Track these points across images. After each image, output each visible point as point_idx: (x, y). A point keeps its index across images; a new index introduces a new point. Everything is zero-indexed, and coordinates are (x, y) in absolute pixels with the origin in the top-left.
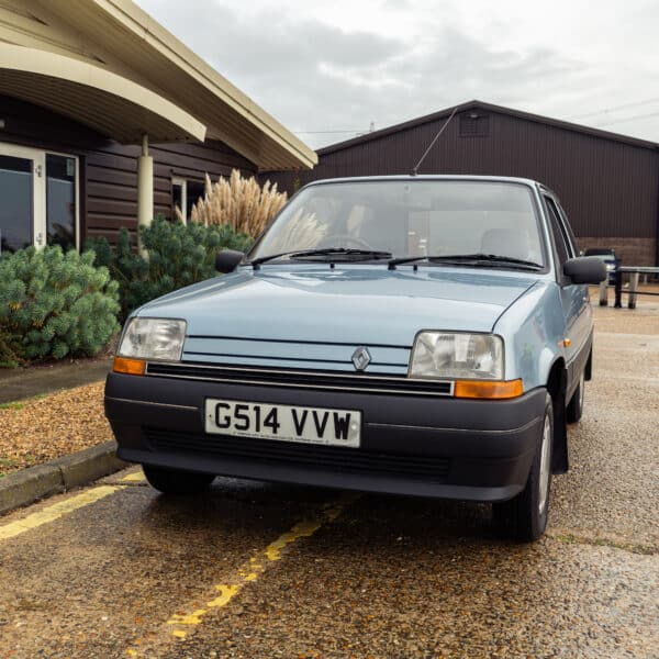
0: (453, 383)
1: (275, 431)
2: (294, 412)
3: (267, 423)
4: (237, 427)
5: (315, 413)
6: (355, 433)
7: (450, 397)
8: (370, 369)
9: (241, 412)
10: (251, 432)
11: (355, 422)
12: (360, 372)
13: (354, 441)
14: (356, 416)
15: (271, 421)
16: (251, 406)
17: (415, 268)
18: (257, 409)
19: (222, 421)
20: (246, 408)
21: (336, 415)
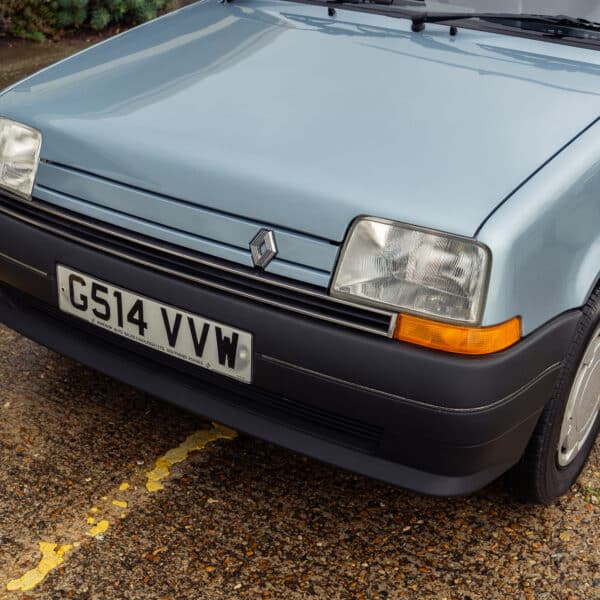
0: (394, 317)
1: (142, 333)
2: (164, 311)
3: (130, 318)
4: (96, 313)
5: (191, 321)
6: (244, 363)
8: (274, 267)
9: (100, 294)
10: (112, 324)
11: (245, 348)
12: (258, 269)
13: (244, 374)
14: (246, 339)
16: (112, 289)
17: (453, 32)
18: (117, 295)
19: (78, 299)
20: (105, 290)
21: (218, 331)
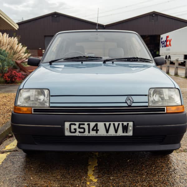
0: (165, 108)
1: (97, 133)
2: (105, 124)
3: (93, 130)
4: (80, 132)
5: (114, 124)
6: (131, 130)
7: (165, 113)
8: (133, 105)
9: (81, 126)
10: (86, 134)
11: (131, 126)
12: (130, 106)
13: (130, 133)
14: (131, 124)
15: (95, 128)
16: (86, 123)
18: (89, 125)
19: (73, 130)
20: (84, 124)
21: (123, 124)
